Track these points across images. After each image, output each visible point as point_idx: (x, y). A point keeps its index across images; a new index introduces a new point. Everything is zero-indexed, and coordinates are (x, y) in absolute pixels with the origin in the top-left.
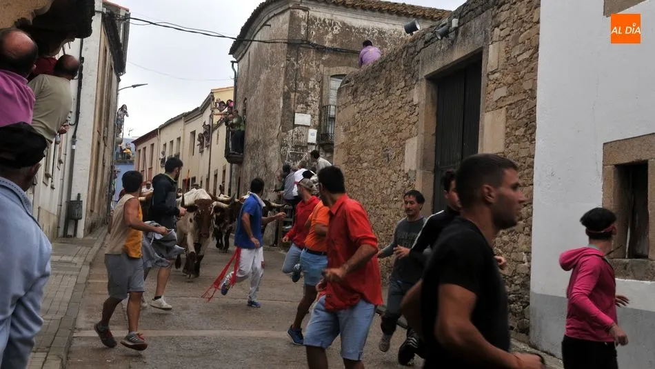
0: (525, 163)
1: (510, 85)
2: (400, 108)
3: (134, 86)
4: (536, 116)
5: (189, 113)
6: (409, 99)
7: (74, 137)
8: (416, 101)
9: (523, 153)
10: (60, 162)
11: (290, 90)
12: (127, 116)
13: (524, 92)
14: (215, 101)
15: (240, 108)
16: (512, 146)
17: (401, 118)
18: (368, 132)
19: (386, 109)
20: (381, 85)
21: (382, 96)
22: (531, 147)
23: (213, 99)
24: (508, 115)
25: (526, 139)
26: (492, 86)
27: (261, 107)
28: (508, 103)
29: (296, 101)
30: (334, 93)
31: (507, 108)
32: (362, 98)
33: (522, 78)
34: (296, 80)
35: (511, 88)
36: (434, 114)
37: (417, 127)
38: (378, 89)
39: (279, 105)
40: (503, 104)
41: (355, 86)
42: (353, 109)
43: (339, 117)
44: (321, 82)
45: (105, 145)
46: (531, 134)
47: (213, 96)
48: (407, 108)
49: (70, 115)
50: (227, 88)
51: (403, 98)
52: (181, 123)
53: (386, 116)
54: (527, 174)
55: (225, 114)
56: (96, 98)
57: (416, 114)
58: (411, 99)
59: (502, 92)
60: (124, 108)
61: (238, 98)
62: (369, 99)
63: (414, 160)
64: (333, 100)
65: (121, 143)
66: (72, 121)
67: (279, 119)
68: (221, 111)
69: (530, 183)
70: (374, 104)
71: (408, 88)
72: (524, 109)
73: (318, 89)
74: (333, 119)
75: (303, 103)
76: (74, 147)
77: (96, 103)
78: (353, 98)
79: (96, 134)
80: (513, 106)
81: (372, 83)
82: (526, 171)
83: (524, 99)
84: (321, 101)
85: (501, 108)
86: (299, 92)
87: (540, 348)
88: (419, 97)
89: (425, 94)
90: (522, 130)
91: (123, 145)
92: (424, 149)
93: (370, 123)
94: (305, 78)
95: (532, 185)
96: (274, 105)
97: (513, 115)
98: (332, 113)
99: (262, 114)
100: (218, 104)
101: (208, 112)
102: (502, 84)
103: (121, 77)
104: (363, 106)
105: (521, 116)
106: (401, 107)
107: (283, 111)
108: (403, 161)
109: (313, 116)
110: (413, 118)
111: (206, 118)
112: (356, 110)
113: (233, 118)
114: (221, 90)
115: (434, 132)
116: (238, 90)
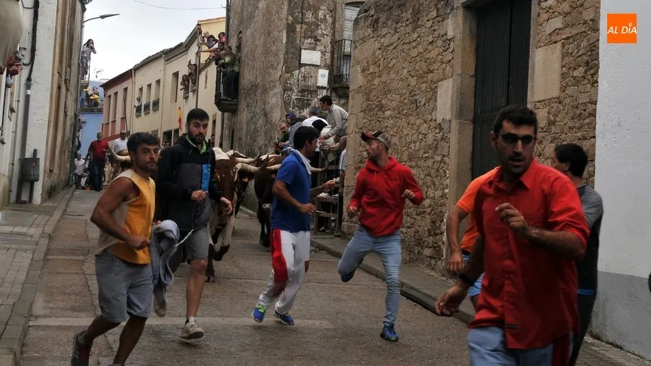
0: (585, 110)
1: (567, 14)
2: (431, 43)
3: (103, 17)
4: (598, 52)
5: (171, 50)
6: (442, 33)
7: (29, 79)
8: (450, 34)
9: (583, 99)
10: (12, 110)
11: (295, 21)
12: (95, 52)
13: (584, 24)
14: (203, 35)
15: (233, 43)
16: (569, 91)
17: (432, 55)
18: (392, 72)
19: (414, 44)
20: (407, 15)
21: (409, 29)
22: (593, 91)
23: (201, 33)
24: (564, 51)
25: (586, 81)
26: (544, 16)
27: (259, 42)
28: (564, 37)
29: (303, 35)
30: (349, 25)
31: (563, 43)
32: (385, 31)
33: (582, 5)
34: (302, 8)
35: (568, 18)
36: (473, 51)
37: (452, 67)
38: (405, 19)
39: (281, 41)
40: (558, 38)
41: (375, 17)
42: (372, 45)
43: (356, 54)
44: (333, 11)
45: (67, 90)
46: (593, 75)
47: (200, 29)
48: (440, 43)
49: (24, 52)
50: (217, 19)
51: (435, 30)
52: (162, 61)
53: (414, 53)
54: (588, 124)
55: (214, 51)
56: (56, 31)
57: (451, 50)
58: (445, 32)
59: (557, 23)
60: (90, 43)
61: (231, 31)
62: (393, 32)
63: (448, 106)
64: (348, 33)
65: (86, 87)
66: (26, 60)
67: (282, 57)
68: (209, 48)
69: (591, 135)
70: (399, 39)
71: (441, 18)
72: (584, 43)
73: (330, 20)
74: (348, 57)
75: (311, 37)
76: (29, 92)
77: (56, 38)
78: (373, 31)
79: (57, 75)
80: (571, 40)
81: (396, 12)
82: (587, 121)
83: (584, 32)
84: (333, 34)
85: (556, 42)
86: (305, 23)
87: (604, 339)
88: (454, 29)
89: (461, 25)
90: (582, 70)
91: (90, 90)
92: (461, 94)
93: (394, 61)
94: (314, 7)
95: (594, 137)
96: (276, 39)
97: (570, 52)
98: (347, 49)
99: (260, 51)
100: (206, 39)
101: (194, 49)
102: (556, 13)
103: (86, 6)
104: (386, 41)
105: (580, 53)
106: (433, 42)
107: (287, 48)
108: (435, 108)
109: (323, 53)
110: (448, 56)
111: (191, 56)
112: (377, 45)
113: (225, 55)
114: (209, 22)
115: (473, 72)
116: (231, 22)
